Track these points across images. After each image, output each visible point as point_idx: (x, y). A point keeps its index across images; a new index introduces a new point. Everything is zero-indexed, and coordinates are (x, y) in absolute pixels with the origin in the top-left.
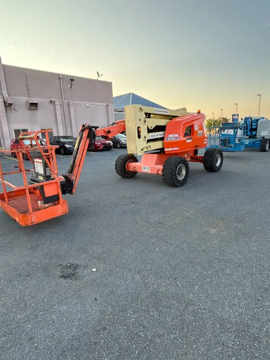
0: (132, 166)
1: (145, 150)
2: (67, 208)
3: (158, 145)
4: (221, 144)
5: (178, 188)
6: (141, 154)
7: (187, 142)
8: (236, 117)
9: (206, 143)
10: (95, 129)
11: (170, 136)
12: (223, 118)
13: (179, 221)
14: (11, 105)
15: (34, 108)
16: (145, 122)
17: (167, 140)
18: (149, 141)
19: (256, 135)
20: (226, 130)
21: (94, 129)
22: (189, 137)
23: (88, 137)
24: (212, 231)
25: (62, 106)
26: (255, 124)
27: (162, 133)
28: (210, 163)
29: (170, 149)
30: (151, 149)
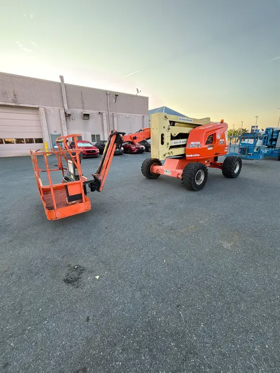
0: (156, 168)
1: (167, 155)
2: (90, 206)
3: (180, 151)
4: (240, 153)
5: (195, 192)
6: (163, 159)
7: (208, 149)
8: (255, 129)
9: (226, 151)
10: (123, 135)
11: (192, 143)
12: (242, 129)
13: (192, 229)
14: (69, 115)
15: (87, 118)
16: (169, 129)
17: (189, 147)
18: (172, 147)
19: (275, 145)
20: (246, 140)
21: (121, 135)
22: (210, 145)
23: (115, 142)
24: (227, 245)
25: (108, 116)
26: (276, 134)
27: (185, 140)
28: (228, 169)
29: (192, 156)
30: (173, 155)
